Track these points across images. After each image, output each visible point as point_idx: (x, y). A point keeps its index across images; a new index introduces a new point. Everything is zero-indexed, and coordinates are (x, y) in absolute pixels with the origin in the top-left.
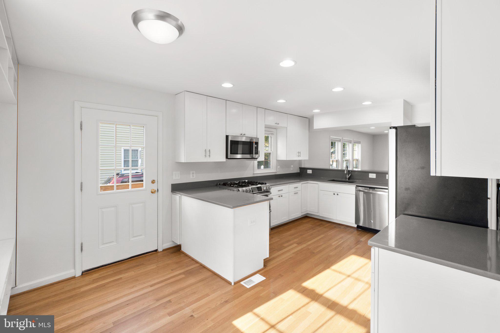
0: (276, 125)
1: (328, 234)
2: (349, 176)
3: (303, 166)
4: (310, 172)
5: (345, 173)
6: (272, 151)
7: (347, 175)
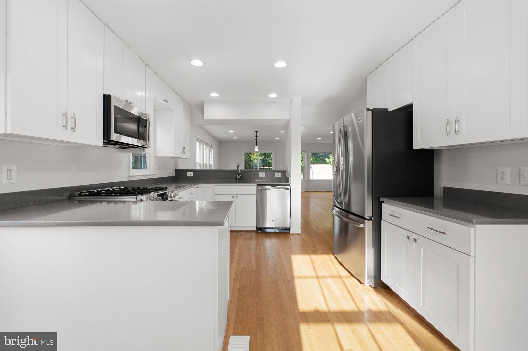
3: (181, 168)
4: (190, 174)
7: (238, 175)
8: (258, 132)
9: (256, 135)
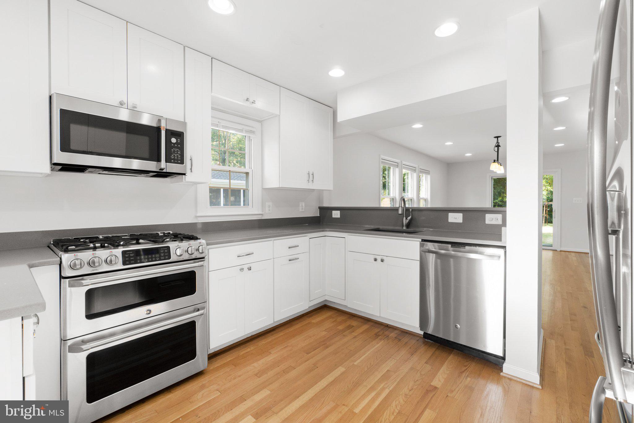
0: (247, 104)
1: (355, 363)
2: (408, 221)
3: (326, 205)
4: (336, 214)
5: (400, 212)
6: (252, 169)
7: (405, 218)
8: (500, 137)
9: (498, 142)
